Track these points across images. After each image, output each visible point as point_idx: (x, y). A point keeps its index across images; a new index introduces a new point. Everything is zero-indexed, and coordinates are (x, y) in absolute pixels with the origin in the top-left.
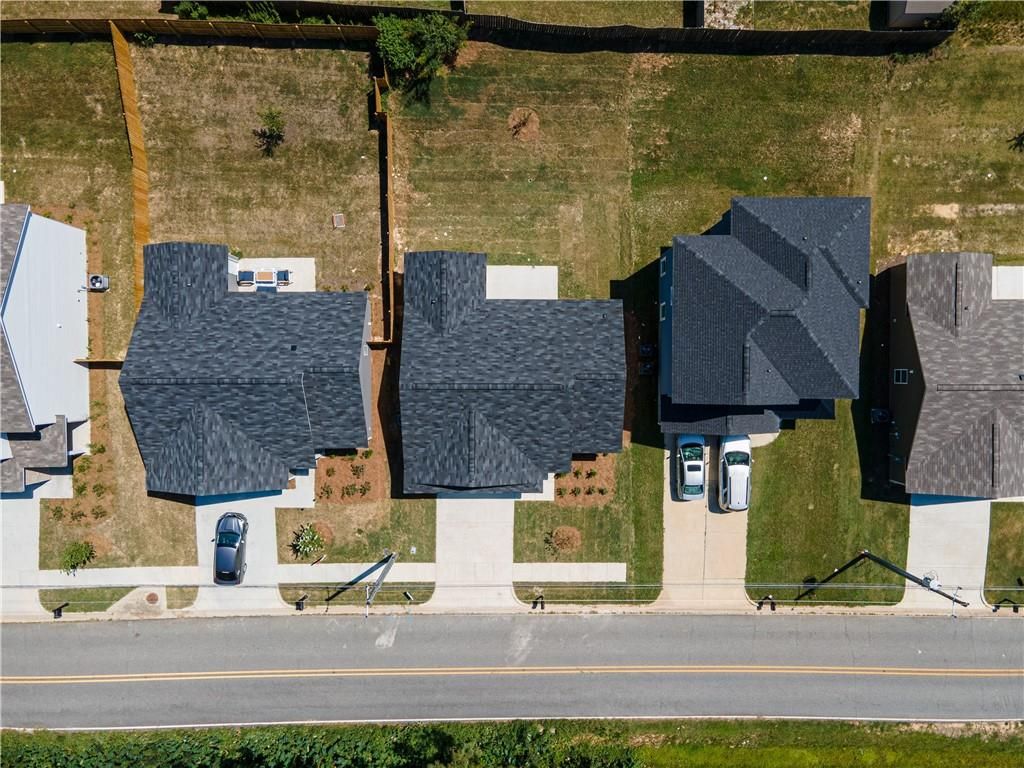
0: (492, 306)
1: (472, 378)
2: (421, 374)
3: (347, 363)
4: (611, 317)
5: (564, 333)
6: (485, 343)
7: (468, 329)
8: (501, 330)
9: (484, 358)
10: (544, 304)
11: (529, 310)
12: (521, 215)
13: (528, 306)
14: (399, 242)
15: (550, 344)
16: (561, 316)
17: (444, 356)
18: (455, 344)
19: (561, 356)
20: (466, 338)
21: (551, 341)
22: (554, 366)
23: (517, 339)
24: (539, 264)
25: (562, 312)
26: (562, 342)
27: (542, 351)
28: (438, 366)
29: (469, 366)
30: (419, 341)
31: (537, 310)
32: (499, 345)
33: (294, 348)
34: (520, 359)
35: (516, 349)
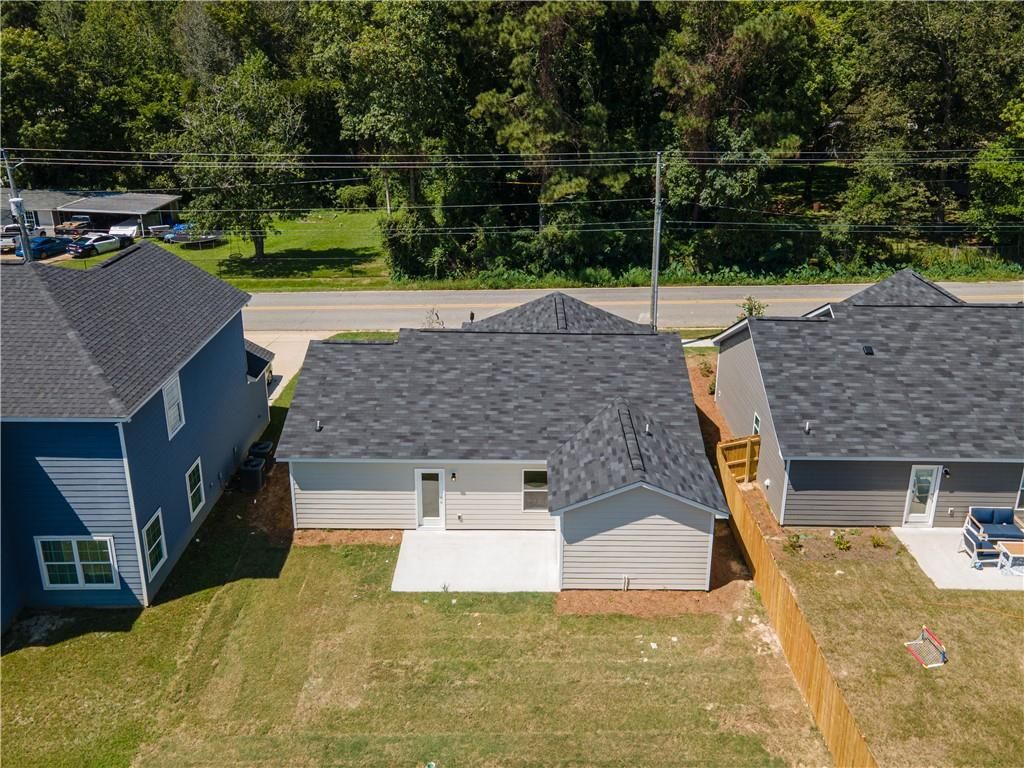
0: (534, 447)
1: (565, 341)
2: (648, 348)
3: (771, 327)
4: (308, 427)
5: (402, 402)
6: (544, 388)
7: (577, 410)
8: (516, 407)
9: (547, 367)
10: (433, 452)
11: (463, 441)
12: (465, 688)
13: (465, 448)
14: (761, 627)
15: (430, 386)
16: (404, 430)
17: (616, 371)
18: (599, 387)
19: (415, 369)
20: (581, 396)
21: (429, 390)
22: (429, 355)
23: (489, 393)
24: (433, 596)
25: (400, 437)
26: (409, 389)
27: (446, 376)
28: (623, 357)
29: (570, 357)
30: (662, 393)
31: (450, 441)
32: (521, 386)
33: (869, 352)
34: (486, 366)
35: (491, 380)
